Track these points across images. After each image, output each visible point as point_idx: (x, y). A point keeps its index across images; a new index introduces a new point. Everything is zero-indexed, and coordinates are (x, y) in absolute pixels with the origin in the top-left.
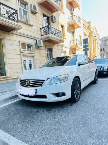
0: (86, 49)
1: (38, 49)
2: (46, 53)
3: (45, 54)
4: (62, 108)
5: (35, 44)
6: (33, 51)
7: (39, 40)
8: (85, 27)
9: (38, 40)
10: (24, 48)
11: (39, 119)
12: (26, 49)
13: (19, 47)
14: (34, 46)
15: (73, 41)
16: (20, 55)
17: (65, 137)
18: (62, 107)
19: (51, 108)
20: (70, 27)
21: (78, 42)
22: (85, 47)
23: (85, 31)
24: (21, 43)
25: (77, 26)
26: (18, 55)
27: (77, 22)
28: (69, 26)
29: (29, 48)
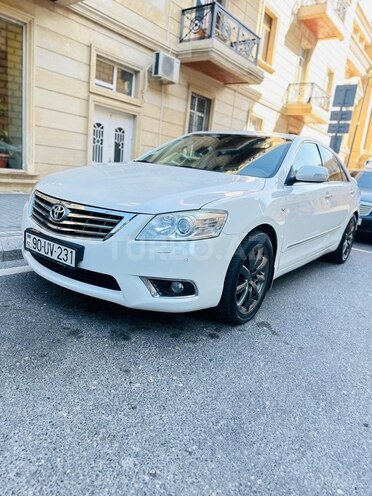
0: (340, 126)
1: (156, 90)
2: (186, 114)
3: (183, 116)
4: (172, 336)
5: (151, 68)
6: (136, 97)
7: (169, 55)
8: (357, 40)
9: (163, 54)
10: (105, 77)
11: (66, 365)
12: (112, 83)
13: (86, 67)
14: (143, 76)
15: (298, 87)
16: (84, 102)
17: (130, 479)
18: (177, 331)
19: (133, 331)
20: (299, 28)
21: (317, 92)
22: (339, 117)
23: (352, 58)
24: (98, 56)
25: (327, 29)
26: (78, 101)
27: (331, 13)
28: (295, 22)
29: (124, 81)
